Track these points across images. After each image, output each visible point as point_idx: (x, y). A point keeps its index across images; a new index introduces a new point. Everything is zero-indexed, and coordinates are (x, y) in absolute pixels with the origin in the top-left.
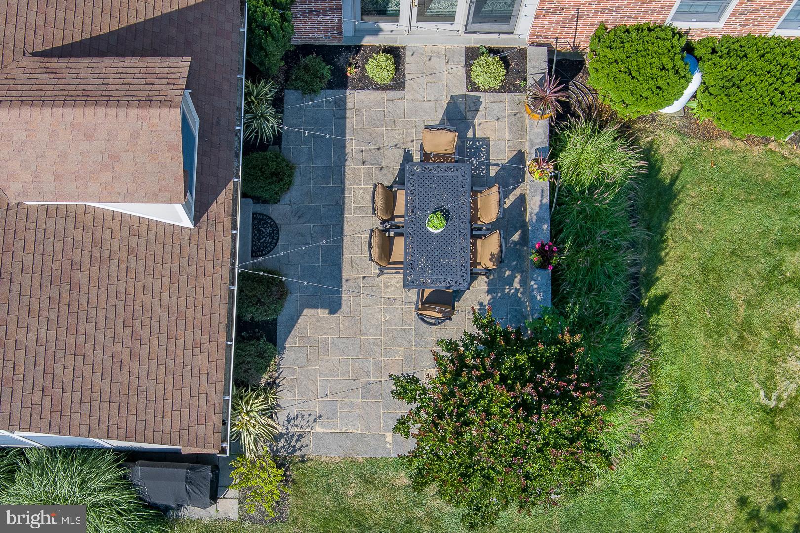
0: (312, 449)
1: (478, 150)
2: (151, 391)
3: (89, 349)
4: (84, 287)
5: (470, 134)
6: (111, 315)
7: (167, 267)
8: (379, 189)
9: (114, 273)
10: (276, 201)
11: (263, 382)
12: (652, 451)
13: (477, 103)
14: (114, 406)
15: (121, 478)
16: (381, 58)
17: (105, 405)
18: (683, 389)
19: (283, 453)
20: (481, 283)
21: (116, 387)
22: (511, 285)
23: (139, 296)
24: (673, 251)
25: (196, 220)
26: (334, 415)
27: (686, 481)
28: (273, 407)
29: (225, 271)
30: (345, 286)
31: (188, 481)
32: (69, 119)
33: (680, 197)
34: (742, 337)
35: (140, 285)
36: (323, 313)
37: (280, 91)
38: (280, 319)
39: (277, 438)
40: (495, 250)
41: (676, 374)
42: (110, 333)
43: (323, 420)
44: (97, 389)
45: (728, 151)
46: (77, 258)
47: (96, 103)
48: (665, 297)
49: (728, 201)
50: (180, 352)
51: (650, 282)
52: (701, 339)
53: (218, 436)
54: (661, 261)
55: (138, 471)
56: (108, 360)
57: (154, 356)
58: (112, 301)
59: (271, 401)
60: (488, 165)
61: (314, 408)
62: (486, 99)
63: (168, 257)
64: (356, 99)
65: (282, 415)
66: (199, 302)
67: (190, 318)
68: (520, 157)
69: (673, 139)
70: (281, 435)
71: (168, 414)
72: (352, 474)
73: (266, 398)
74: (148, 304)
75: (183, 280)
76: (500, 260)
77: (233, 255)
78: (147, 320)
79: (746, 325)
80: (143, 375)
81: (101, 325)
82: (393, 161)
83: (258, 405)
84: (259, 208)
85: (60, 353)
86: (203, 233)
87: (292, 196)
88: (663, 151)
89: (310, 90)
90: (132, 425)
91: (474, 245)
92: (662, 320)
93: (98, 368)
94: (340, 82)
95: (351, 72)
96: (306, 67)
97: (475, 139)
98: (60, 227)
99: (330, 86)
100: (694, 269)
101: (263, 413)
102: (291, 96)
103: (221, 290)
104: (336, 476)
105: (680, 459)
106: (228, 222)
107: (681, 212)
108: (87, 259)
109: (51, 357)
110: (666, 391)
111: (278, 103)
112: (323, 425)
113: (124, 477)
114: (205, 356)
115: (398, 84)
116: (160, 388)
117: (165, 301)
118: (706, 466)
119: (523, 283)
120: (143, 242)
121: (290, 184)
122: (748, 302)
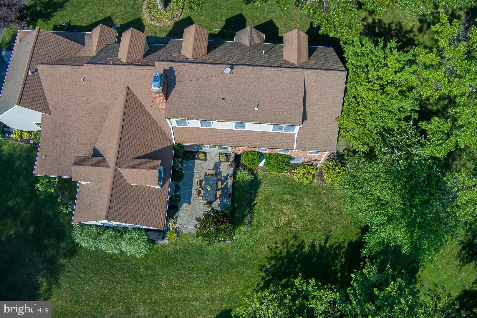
0: (183, 230)
1: (220, 173)
2: (151, 218)
3: (141, 210)
4: (141, 199)
5: (219, 170)
6: (145, 204)
7: (156, 196)
8: (199, 181)
9: (146, 197)
10: (180, 182)
11: (175, 217)
12: (251, 235)
13: (221, 164)
14: (145, 220)
15: (145, 234)
16: (202, 154)
17: (143, 220)
18: (259, 223)
19: (178, 231)
20: (218, 200)
21: (145, 217)
22: (224, 200)
23: (150, 201)
24: (259, 195)
25: (162, 187)
26: (188, 224)
27: (258, 241)
28: (176, 222)
29: (167, 196)
30: (192, 199)
31: (158, 235)
32: (139, 171)
33: (262, 183)
34: (272, 212)
35: (150, 199)
36: (187, 204)
37: (182, 160)
38: (179, 205)
39: (177, 228)
40: (220, 194)
41: (258, 219)
42: (145, 207)
43: (186, 225)
44: (142, 217)
45: (273, 174)
46: (140, 194)
47: (144, 169)
48: (256, 204)
49: (272, 184)
50: (157, 211)
51: (254, 200)
52: (264, 212)
53: (163, 227)
54: (256, 196)
55: (149, 233)
56: (144, 212)
57: (152, 212)
58: (145, 202)
59: (176, 221)
60: (222, 176)
61: (184, 222)
62: (222, 163)
63: (156, 194)
64: (197, 162)
65: (178, 223)
66: (161, 202)
67: (159, 205)
68: (228, 175)
69: (262, 171)
70: (178, 228)
71: (154, 222)
72: (191, 236)
73: (175, 220)
74: (152, 202)
75: (159, 198)
76: (221, 196)
77: (168, 193)
78: (151, 205)
79: (274, 210)
80: (150, 215)
81: (143, 206)
82: (203, 175)
83: (173, 221)
84: (176, 183)
85: (136, 210)
86: (163, 190)
87: (183, 181)
88: (259, 174)
89: (188, 160)
90: (147, 224)
91: (217, 192)
92: (256, 208)
93: (142, 213)
94: (194, 158)
95: (196, 156)
96: (187, 156)
97: (219, 171)
98: (137, 188)
99: (192, 159)
100: (263, 198)
101: (174, 223)
102: (184, 161)
103: (165, 200)
104: (188, 236)
105: (257, 236)
106: (168, 187)
107: (262, 186)
108: (141, 194)
109: (134, 211)
110: (255, 223)
111: (182, 162)
112: (186, 226)
113: (147, 234)
114: (162, 212)
115: (205, 159)
116: (153, 217)
117: (155, 202)
118: (262, 238)
119: (226, 200)
120: (152, 191)
121: (183, 178)
122: (274, 205)
